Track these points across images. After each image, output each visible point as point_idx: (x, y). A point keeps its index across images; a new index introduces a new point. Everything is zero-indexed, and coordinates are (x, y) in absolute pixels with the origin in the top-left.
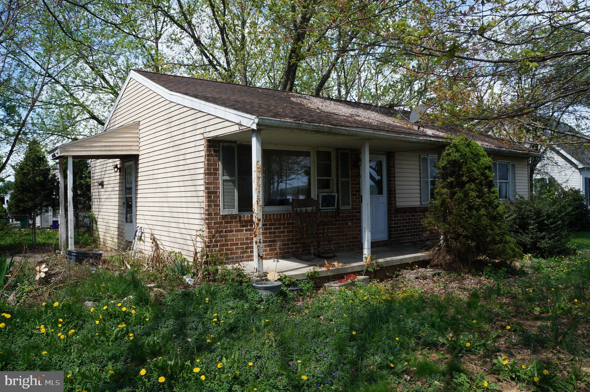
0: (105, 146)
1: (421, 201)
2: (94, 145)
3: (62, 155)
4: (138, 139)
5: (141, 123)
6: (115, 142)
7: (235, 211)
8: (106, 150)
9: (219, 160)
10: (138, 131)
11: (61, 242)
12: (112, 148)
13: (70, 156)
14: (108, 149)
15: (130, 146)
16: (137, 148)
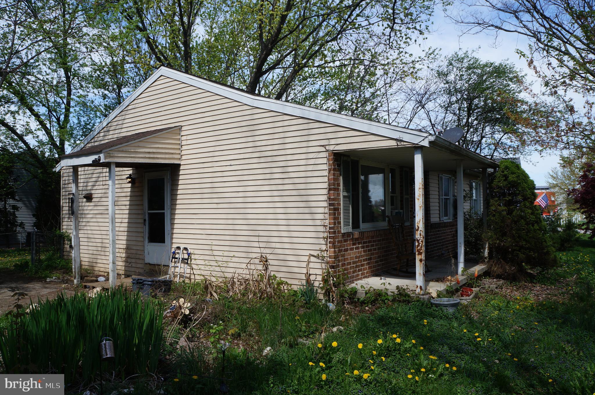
0: (149, 153)
1: (440, 218)
2: (138, 151)
3: (107, 161)
4: (180, 147)
5: (183, 128)
6: (158, 148)
7: (350, 230)
8: (149, 158)
9: (340, 175)
10: (179, 137)
11: (75, 268)
12: (156, 156)
13: (113, 162)
14: (152, 156)
15: (172, 153)
16: (179, 156)
